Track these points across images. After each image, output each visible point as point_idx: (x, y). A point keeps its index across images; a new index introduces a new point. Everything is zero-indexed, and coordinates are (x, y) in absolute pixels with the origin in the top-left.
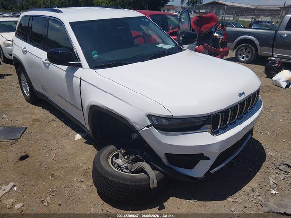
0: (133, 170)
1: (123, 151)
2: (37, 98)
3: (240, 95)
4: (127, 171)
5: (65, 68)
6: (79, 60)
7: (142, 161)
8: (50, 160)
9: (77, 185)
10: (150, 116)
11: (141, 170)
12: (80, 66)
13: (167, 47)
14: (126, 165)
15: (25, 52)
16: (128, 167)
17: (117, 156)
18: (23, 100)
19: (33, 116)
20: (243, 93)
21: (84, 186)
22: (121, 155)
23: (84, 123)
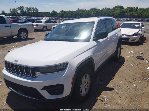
3: (16, 61)
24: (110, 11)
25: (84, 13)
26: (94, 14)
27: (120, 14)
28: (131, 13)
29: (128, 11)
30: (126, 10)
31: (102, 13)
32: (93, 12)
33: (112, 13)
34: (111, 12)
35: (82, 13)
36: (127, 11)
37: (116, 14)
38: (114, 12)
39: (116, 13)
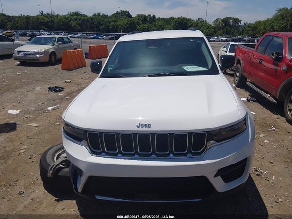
3: (140, 126)
20: (147, 125)
24: (109, 21)
25: (55, 22)
26: (77, 24)
27: (127, 27)
28: (145, 25)
29: (140, 22)
30: (137, 20)
31: (93, 23)
32: (76, 19)
33: (112, 23)
34: (110, 23)
35: (52, 22)
36: (137, 22)
37: (120, 27)
38: (115, 22)
39: (120, 25)
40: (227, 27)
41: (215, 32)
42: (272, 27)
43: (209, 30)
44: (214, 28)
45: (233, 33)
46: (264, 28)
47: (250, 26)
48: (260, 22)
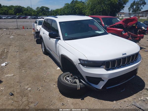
0: (73, 82)
1: (71, 75)
2: (47, 53)
3: (123, 54)
4: (70, 82)
5: (55, 40)
6: (60, 37)
7: (77, 79)
8: (45, 76)
9: (52, 85)
10: (80, 60)
11: (75, 83)
12: (60, 39)
13: (100, 32)
14: (70, 80)
15: (44, 33)
16: (71, 81)
17: (68, 77)
18: (42, 53)
19: (44, 59)
20: (125, 54)
21: (54, 86)
22: (70, 76)
23: (60, 62)
40: (43, 12)
41: (38, 14)
42: (64, 12)
43: (35, 13)
44: (37, 12)
45: (47, 14)
46: (61, 12)
47: (54, 11)
48: (58, 9)
